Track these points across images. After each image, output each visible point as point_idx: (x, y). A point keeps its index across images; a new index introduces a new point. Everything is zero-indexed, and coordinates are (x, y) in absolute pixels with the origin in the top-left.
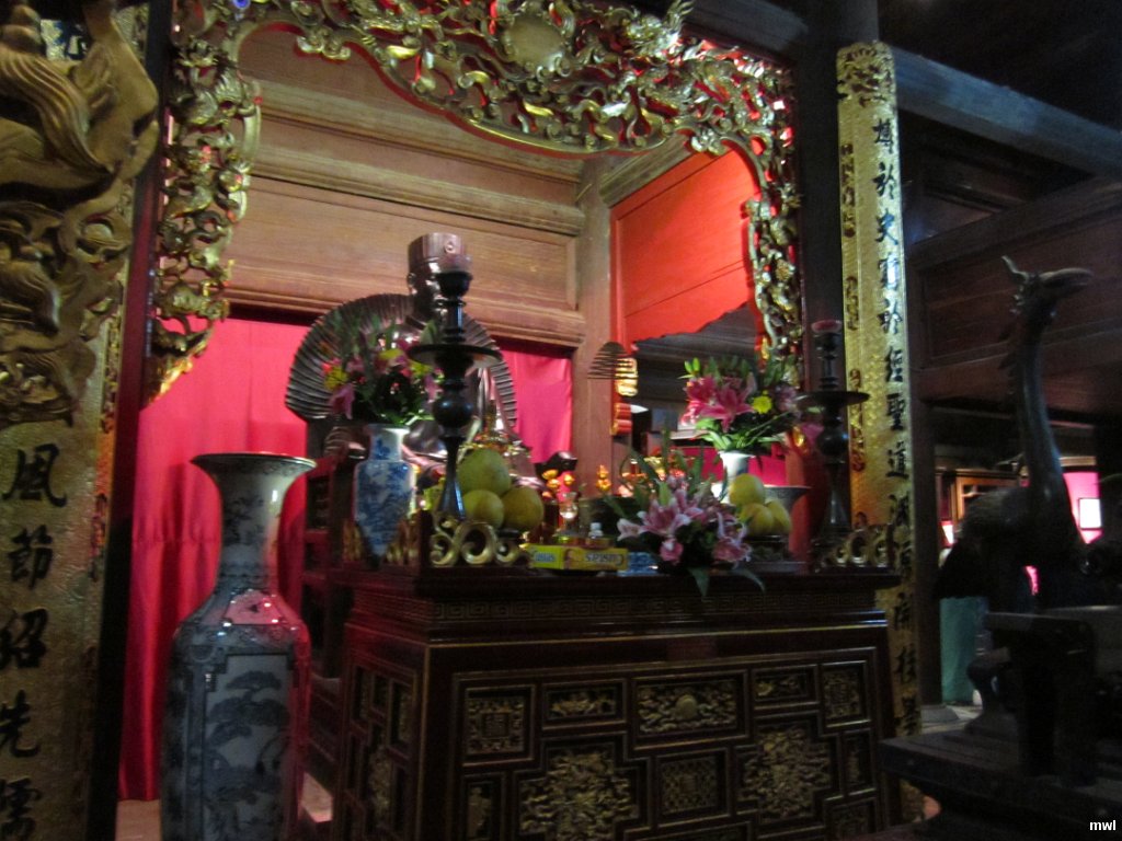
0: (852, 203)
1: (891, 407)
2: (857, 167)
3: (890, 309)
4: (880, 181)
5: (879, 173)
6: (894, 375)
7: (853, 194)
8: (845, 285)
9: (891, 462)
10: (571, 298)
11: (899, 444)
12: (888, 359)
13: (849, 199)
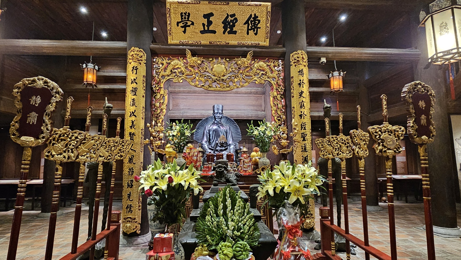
0: (293, 90)
1: (302, 136)
2: (294, 81)
3: (302, 113)
4: (300, 84)
5: (300, 82)
6: (303, 128)
7: (293, 88)
8: (292, 109)
9: (302, 148)
10: (263, 109)
11: (304, 144)
12: (301, 125)
13: (293, 89)
